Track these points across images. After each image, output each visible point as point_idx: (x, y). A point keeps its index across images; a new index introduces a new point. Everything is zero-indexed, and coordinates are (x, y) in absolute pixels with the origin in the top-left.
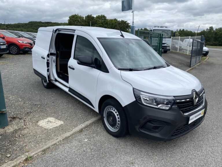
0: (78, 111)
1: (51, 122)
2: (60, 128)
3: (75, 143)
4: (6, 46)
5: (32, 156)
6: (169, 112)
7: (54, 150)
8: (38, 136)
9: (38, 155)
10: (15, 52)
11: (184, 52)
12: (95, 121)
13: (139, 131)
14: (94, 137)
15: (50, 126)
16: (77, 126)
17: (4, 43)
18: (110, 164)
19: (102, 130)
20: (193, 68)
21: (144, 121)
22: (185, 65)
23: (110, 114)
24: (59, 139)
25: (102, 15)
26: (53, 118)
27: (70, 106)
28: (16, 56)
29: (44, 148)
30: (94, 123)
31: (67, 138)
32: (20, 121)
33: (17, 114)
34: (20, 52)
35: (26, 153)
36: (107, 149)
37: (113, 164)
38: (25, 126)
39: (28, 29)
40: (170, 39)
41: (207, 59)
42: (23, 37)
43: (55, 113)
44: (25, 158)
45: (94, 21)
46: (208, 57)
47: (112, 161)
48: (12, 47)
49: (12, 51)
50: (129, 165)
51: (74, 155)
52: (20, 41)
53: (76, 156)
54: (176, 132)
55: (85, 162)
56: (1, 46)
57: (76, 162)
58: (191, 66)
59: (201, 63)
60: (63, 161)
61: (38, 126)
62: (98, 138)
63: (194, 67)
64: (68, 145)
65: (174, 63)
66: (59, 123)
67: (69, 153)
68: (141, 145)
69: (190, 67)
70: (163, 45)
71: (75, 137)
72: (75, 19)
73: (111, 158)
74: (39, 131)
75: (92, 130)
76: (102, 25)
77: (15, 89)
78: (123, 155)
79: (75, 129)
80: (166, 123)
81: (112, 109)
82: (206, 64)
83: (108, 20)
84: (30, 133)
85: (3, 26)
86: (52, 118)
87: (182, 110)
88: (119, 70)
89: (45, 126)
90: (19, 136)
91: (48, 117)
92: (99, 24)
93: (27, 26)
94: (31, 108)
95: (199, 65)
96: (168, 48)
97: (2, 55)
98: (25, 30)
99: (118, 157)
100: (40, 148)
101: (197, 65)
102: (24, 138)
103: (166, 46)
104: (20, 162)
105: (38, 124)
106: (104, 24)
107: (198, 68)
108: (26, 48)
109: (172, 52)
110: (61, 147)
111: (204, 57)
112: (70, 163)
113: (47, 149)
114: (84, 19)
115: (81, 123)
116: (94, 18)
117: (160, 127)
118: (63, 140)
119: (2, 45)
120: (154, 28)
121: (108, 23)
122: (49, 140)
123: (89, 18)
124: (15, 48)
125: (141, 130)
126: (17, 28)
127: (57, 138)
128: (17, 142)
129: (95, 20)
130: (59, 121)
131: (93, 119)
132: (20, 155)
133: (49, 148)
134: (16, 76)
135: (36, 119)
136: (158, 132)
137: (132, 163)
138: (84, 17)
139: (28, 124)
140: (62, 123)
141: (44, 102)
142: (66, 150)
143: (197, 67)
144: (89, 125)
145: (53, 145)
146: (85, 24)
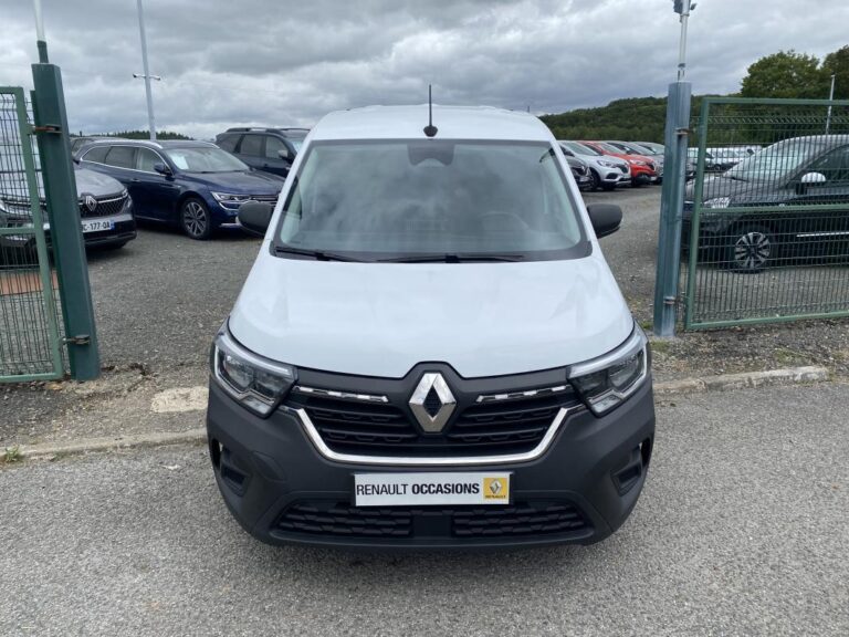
1: (185, 398)
5: (23, 457)
6: (262, 425)
9: (41, 459)
29: (65, 448)
31: (147, 446)
44: (4, 453)
93: (601, 118)
105: (157, 395)
113: (73, 453)
114: (818, 67)
127: (124, 437)
136: (243, 495)
145: (93, 450)
146: (819, 89)
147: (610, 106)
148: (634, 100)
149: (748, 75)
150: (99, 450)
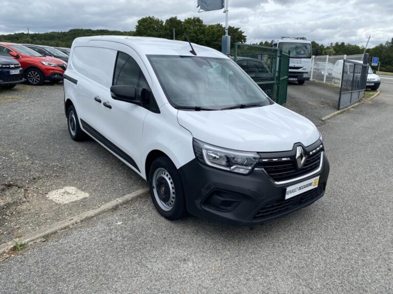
0: (117, 178)
1: (68, 193)
2: (82, 203)
3: (100, 227)
4: (20, 71)
5: (24, 244)
6: (248, 178)
7: (63, 236)
8: (43, 214)
9: (35, 243)
10: (36, 82)
11: (336, 83)
12: (143, 194)
13: (200, 208)
14: (133, 219)
15: (67, 200)
16: (109, 201)
17: (16, 66)
18: (147, 259)
19: (151, 208)
20: (345, 111)
21: (208, 192)
22: (330, 106)
23: (162, 182)
24: (74, 220)
25: (194, 18)
26: (74, 188)
27: (107, 169)
28: (38, 87)
29: (47, 232)
30: (139, 197)
31: (89, 219)
32: (19, 191)
33: (16, 180)
34: (46, 81)
35: (16, 238)
36: (150, 238)
37: (152, 260)
38: (24, 199)
39: (68, 42)
40: (309, 59)
41: (376, 96)
42: (51, 55)
43: (79, 180)
44: (12, 246)
45: (180, 28)
46: (378, 92)
47: (152, 256)
48: (31, 73)
49: (31, 80)
50: (179, 263)
51: (93, 244)
52: (44, 63)
53: (96, 246)
54: (261, 213)
55: (107, 256)
56: (11, 71)
57: (93, 255)
58: (341, 107)
59: (362, 102)
60: (74, 253)
61: (46, 199)
62: (139, 221)
63: (345, 109)
64: (88, 229)
65: (311, 101)
66: (83, 195)
67: (85, 242)
68: (208, 233)
69: (338, 109)
70: (290, 70)
71: (102, 218)
72: (148, 26)
73: (152, 251)
74: (45, 207)
75: (134, 208)
76: (195, 35)
77: (23, 141)
78: (174, 247)
79: (105, 205)
80: (242, 196)
81: (165, 174)
82: (371, 104)
83: (206, 26)
84: (30, 210)
85: (26, 38)
86: (71, 188)
87: (272, 176)
88: (176, 108)
89: (58, 200)
90: (12, 214)
91: (65, 185)
92: (190, 33)
93: (67, 37)
94: (42, 172)
95: (357, 106)
96: (305, 76)
97: (14, 85)
98: (63, 44)
99: (165, 250)
100: (40, 233)
101: (353, 106)
102: (19, 217)
103: (303, 73)
104: (4, 252)
105: (47, 196)
106: (199, 34)
107: (353, 111)
108: (55, 75)
109: (313, 84)
110: (75, 232)
111: (371, 93)
112: (83, 256)
113: (52, 234)
114: (164, 24)
115: (117, 197)
116: (181, 22)
117: (234, 202)
118: (82, 221)
119: (12, 68)
120: (281, 41)
121: (206, 31)
122: (58, 220)
123: (173, 22)
124: (37, 75)
125: (203, 207)
126: (48, 40)
127: (72, 218)
128: (6, 222)
129: (183, 27)
130: (83, 192)
131: (140, 191)
132: (7, 241)
133: (55, 232)
134: (29, 120)
135: (46, 188)
136: (231, 211)
137: (185, 260)
138: (165, 22)
139: (30, 195)
140: (87, 195)
141: (66, 162)
142: (82, 237)
143: (352, 109)
144: (131, 200)
145: (62, 229)
146: (165, 33)
147: (70, 31)
148: (82, 30)
149: (138, 24)
150: (65, 228)
